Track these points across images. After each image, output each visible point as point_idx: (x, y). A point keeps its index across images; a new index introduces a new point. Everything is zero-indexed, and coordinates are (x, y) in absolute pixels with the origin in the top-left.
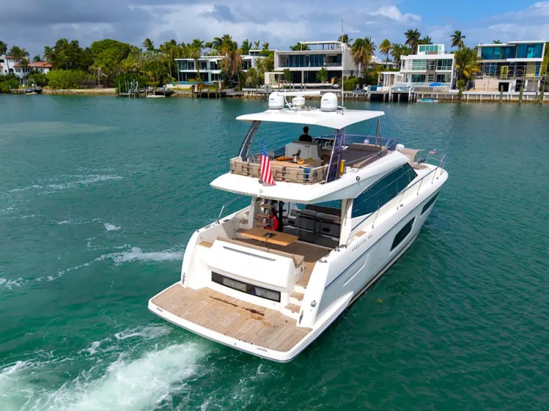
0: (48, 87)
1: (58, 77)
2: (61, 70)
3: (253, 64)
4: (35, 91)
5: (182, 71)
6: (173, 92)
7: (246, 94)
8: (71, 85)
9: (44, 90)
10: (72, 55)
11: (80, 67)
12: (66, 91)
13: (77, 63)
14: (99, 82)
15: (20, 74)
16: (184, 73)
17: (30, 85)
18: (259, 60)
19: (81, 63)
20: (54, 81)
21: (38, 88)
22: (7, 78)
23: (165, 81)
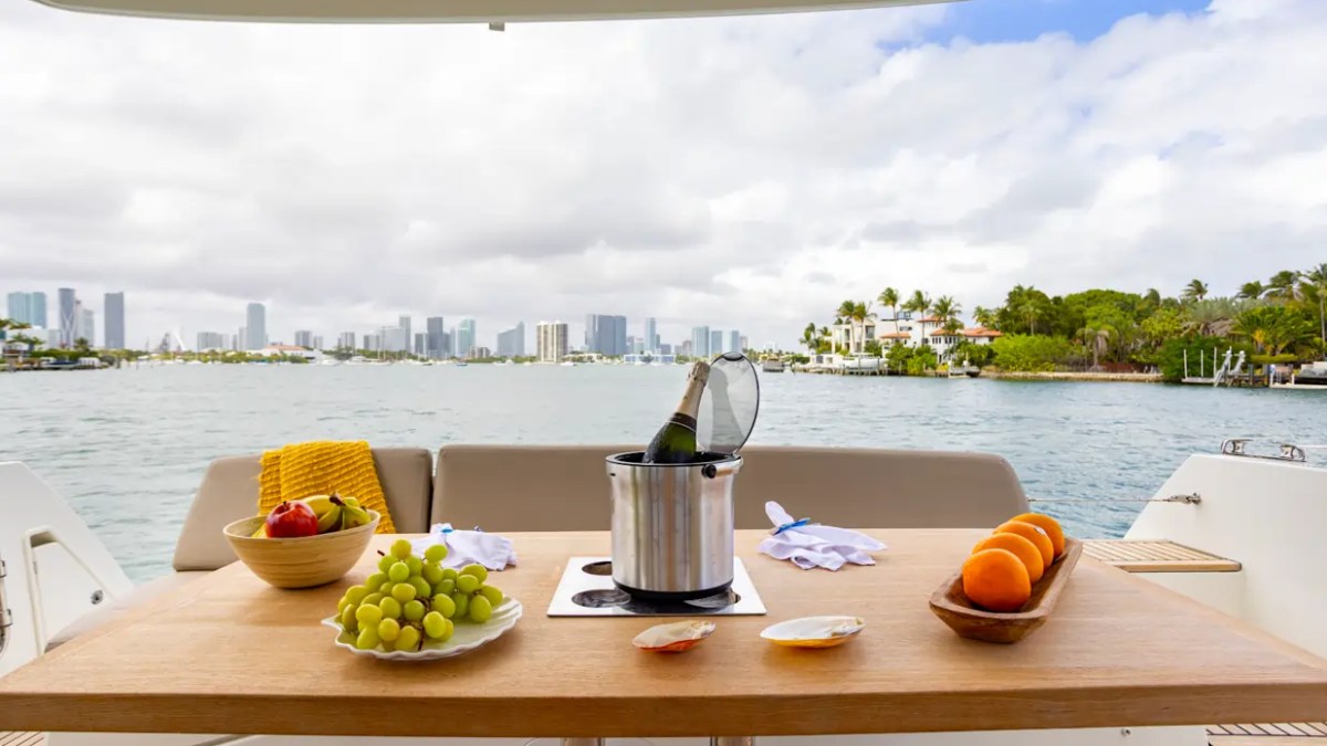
0: (992, 367)
1: (1015, 348)
2: (1024, 336)
4: (969, 373)
8: (1041, 365)
9: (984, 372)
11: (1059, 331)
12: (1029, 374)
13: (1054, 324)
14: (1096, 361)
15: (941, 347)
17: (959, 363)
19: (1061, 324)
20: (1007, 355)
21: (974, 369)
22: (920, 353)
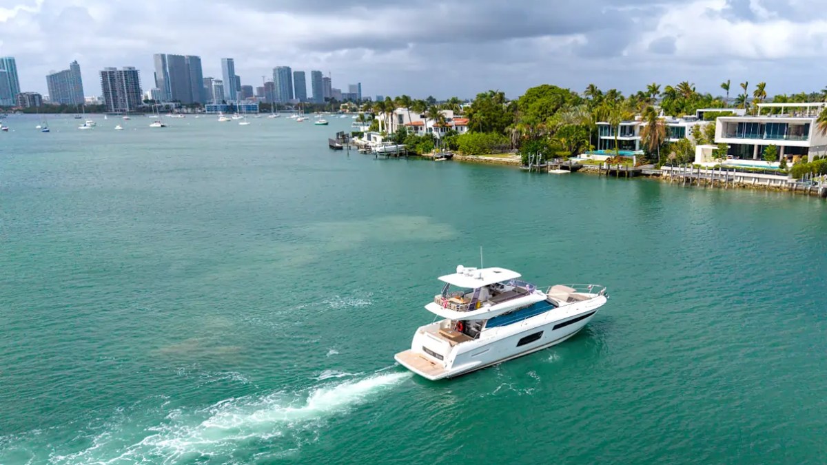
0: (459, 151)
1: (469, 142)
2: (474, 133)
3: (687, 132)
4: (446, 156)
5: (603, 138)
6: (582, 167)
7: (665, 174)
8: (483, 151)
9: (455, 155)
10: (489, 115)
11: (495, 128)
12: (475, 157)
13: (493, 124)
14: (514, 146)
15: (437, 134)
16: (605, 140)
18: (698, 127)
19: (497, 124)
20: (465, 145)
21: (449, 152)
23: (581, 150)
